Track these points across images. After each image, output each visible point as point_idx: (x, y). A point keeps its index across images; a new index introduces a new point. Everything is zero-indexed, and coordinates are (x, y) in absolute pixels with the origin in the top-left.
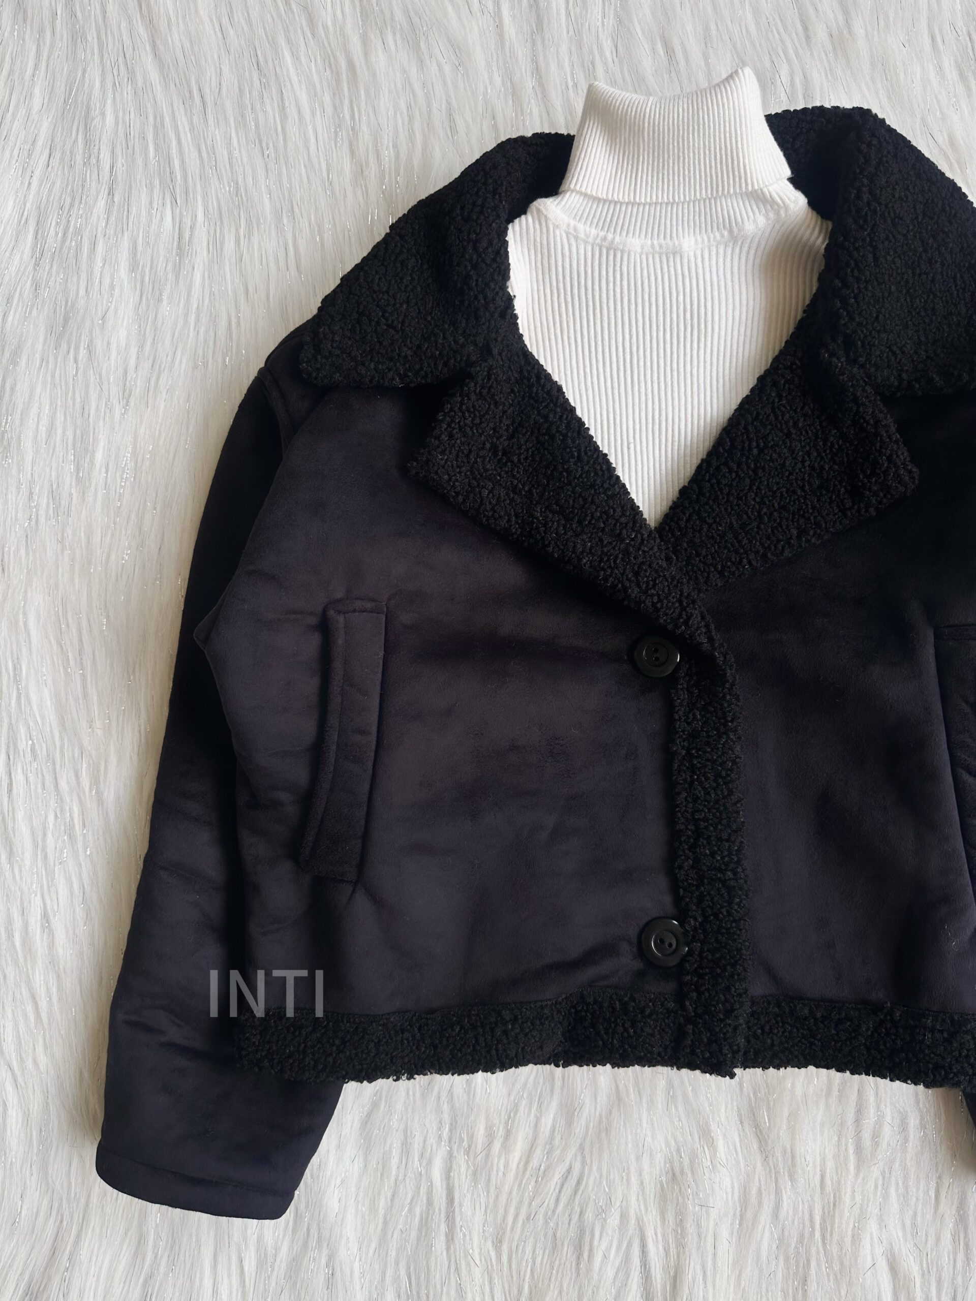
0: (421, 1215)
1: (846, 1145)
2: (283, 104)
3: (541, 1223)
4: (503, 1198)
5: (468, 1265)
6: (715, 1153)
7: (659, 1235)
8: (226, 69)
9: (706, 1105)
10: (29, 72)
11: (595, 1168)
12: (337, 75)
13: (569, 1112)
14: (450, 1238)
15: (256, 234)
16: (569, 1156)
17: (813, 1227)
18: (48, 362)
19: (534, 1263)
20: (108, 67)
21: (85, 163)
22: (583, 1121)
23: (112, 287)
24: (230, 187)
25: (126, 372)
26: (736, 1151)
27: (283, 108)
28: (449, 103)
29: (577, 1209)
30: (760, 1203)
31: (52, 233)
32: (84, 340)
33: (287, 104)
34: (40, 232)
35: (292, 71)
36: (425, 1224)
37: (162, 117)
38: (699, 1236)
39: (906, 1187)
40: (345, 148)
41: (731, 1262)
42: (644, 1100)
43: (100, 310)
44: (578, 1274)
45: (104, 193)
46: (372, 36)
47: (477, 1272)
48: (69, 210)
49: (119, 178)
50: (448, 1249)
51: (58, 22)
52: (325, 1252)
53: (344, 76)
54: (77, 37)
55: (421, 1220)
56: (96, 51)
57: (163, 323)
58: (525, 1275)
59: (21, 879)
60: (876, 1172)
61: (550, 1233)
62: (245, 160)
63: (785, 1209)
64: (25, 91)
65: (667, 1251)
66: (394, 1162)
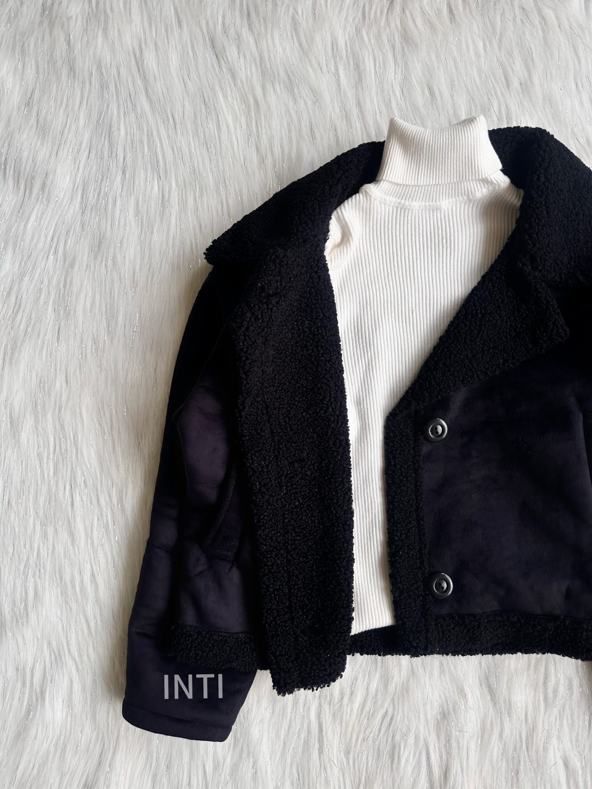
0: (304, 739)
1: (539, 696)
2: (219, 124)
3: (371, 742)
4: (350, 729)
5: (331, 766)
6: (467, 701)
7: (437, 748)
8: (187, 104)
9: (462, 675)
10: (77, 105)
11: (400, 711)
12: (248, 107)
13: (386, 680)
14: (321, 751)
15: (205, 196)
16: (386, 705)
17: (521, 742)
18: (90, 267)
19: (367, 764)
20: (121, 103)
21: (109, 157)
22: (394, 685)
23: (125, 224)
24: (190, 169)
25: (134, 273)
26: (478, 701)
27: (219, 126)
28: (311, 122)
29: (391, 734)
30: (492, 730)
31: (91, 195)
32: (111, 255)
33: (221, 123)
34: (85, 195)
35: (223, 105)
36: (307, 743)
37: (152, 131)
38: (459, 748)
39: (573, 720)
40: (254, 148)
41: (476, 763)
42: (427, 673)
43: (119, 238)
44: (392, 771)
45: (120, 173)
46: (268, 86)
47: (336, 770)
48: (101, 183)
49: (128, 164)
50: (320, 758)
51: (93, 78)
52: (252, 760)
53: (252, 108)
54: (104, 86)
55: (305, 742)
56: (114, 94)
57: (154, 246)
58: (362, 771)
59: (79, 554)
60: (555, 711)
61: (376, 748)
62: (198, 154)
63: (506, 733)
64: (75, 116)
65: (441, 757)
66: (289, 709)
